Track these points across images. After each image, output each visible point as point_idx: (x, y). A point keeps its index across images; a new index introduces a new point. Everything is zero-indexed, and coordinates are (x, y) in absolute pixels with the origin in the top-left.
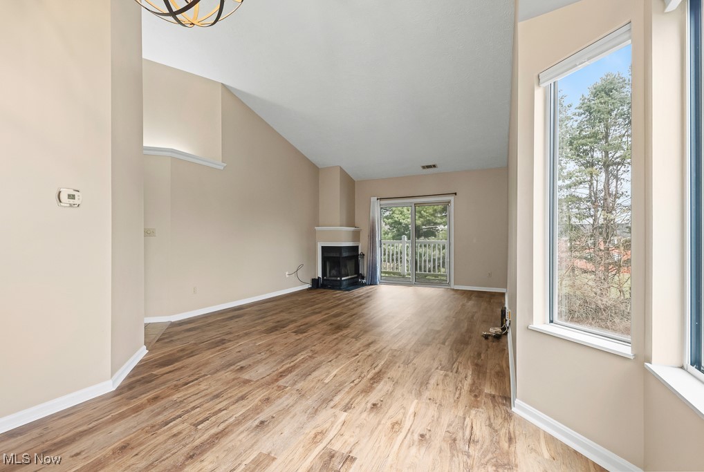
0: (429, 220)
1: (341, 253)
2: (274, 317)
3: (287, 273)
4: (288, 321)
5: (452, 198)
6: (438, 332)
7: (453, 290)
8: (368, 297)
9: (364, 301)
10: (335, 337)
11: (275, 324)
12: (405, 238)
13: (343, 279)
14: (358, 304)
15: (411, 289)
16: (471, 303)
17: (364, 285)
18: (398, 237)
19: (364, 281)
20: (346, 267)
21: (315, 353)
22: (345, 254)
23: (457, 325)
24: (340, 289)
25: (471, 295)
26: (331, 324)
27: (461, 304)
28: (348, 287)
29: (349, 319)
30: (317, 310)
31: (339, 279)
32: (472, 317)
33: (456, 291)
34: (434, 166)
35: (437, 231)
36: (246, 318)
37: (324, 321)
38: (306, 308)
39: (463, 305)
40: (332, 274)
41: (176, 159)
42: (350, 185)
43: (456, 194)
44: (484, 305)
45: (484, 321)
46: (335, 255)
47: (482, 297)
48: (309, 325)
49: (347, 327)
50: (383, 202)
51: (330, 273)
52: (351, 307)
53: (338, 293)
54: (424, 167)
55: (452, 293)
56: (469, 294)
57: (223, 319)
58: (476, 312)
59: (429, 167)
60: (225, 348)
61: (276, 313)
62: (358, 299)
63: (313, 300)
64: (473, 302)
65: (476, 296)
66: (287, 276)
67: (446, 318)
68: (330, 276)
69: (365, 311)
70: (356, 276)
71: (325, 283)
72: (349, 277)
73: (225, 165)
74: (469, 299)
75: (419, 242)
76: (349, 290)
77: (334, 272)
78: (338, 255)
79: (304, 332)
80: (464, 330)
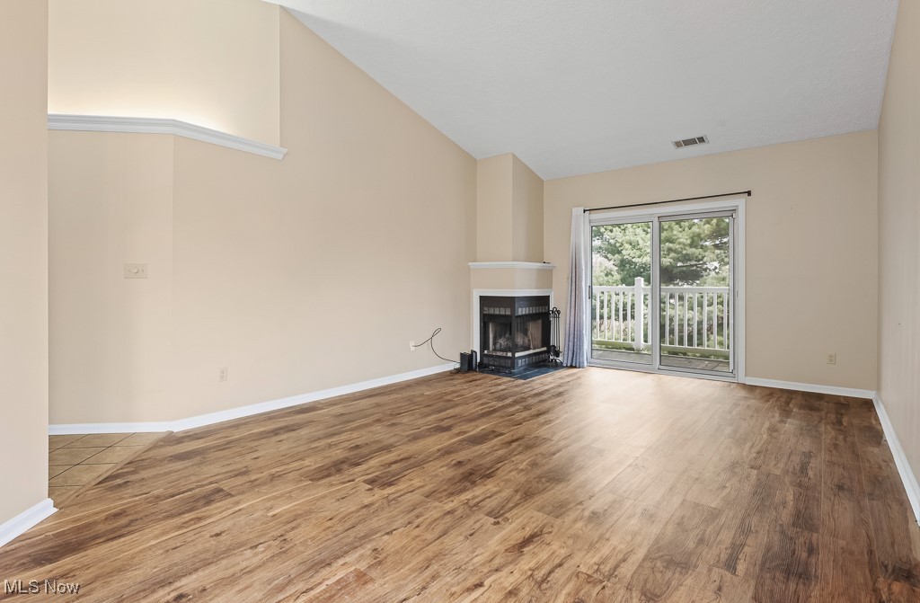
0: (687, 255)
1: (513, 310)
2: (355, 435)
3: (412, 343)
4: (375, 447)
5: (740, 202)
6: (714, 515)
7: (744, 386)
8: (560, 394)
9: (547, 405)
10: (448, 507)
11: (347, 454)
12: (640, 281)
13: (517, 355)
14: (534, 411)
15: (649, 381)
16: (791, 425)
17: (558, 366)
18: (628, 280)
19: (560, 359)
20: (525, 332)
21: (378, 560)
22: (522, 311)
23: (763, 496)
24: (510, 375)
25: (787, 403)
26: (460, 463)
27: (767, 425)
28: (526, 370)
29: (500, 452)
30: (445, 423)
31: (510, 354)
32: (804, 469)
33: (752, 388)
34: (701, 140)
35: (706, 270)
36: (304, 432)
37: (447, 452)
38: (429, 415)
39: (773, 430)
40: (498, 346)
41: (185, 139)
42: (533, 187)
43: (749, 193)
44: (828, 433)
45: (841, 488)
46: (503, 313)
47: (817, 410)
48: (412, 461)
49: (489, 476)
50: (596, 216)
51: (495, 344)
52: (518, 417)
53: (504, 383)
54: (678, 144)
55: (743, 393)
56: (785, 400)
57: (261, 433)
58: (809, 455)
59: (688, 142)
60: (199, 519)
61: (366, 426)
62: (537, 399)
63: (449, 397)
64: (796, 422)
65: (801, 407)
66: (413, 349)
67: (734, 466)
68: (495, 350)
69: (543, 432)
70: (545, 349)
71: (486, 361)
72: (531, 351)
73: (285, 151)
74: (786, 413)
75: (666, 290)
76: (525, 378)
77: (502, 342)
78: (508, 312)
79: (391, 484)
80: (786, 515)
